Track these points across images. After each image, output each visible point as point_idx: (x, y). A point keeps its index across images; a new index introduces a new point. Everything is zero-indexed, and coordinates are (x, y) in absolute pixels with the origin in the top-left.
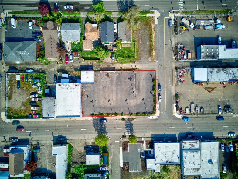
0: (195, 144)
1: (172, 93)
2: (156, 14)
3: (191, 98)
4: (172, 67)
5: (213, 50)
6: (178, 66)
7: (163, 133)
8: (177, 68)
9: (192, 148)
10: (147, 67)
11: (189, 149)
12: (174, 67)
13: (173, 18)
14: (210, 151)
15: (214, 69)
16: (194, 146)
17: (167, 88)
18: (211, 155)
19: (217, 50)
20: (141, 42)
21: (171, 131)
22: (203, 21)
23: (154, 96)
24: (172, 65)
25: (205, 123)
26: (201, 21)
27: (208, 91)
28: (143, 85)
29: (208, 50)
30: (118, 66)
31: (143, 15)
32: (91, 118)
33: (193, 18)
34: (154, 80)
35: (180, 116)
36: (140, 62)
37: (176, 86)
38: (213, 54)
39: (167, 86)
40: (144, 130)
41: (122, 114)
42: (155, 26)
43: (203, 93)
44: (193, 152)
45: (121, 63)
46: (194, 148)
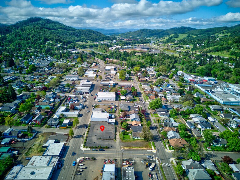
0: (53, 164)
1: (97, 157)
2: (154, 151)
3: (91, 168)
4: (116, 157)
5: (130, 175)
6: (117, 161)
7: (68, 151)
8: (116, 160)
9: (51, 162)
10: (117, 145)
11: (51, 160)
12: (117, 158)
13: (154, 159)
14: (42, 173)
15: (113, 175)
16: (52, 163)
17: (101, 154)
18: (39, 174)
19: (130, 178)
20: (134, 143)
21: (68, 155)
22: (156, 177)
23: (96, 148)
24: (118, 157)
25: (66, 176)
26: (156, 176)
27: (95, 179)
28: (105, 143)
29: (129, 172)
30: (118, 133)
31: (152, 145)
32: (89, 123)
33: (157, 171)
34: (108, 148)
35: (78, 160)
36: (121, 142)
37: (102, 159)
38: (127, 175)
39: (103, 154)
40: (74, 143)
41: (88, 134)
42: (146, 150)
43: (93, 175)
44: (48, 162)
45: (119, 135)
46: (51, 163)
